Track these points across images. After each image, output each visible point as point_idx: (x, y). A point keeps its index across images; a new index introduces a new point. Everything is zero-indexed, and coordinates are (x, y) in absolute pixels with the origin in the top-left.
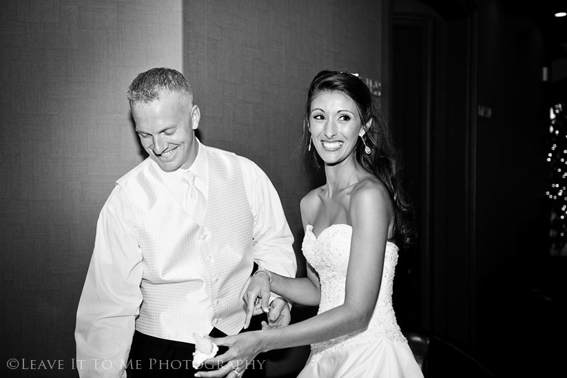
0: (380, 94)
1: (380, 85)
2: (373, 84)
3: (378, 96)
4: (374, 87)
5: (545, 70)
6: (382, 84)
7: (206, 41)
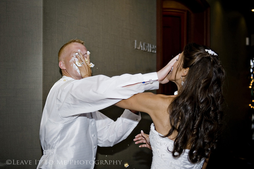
0: (155, 52)
1: (156, 47)
2: (152, 46)
3: (154, 53)
4: (152, 48)
5: (247, 40)
6: (157, 47)
7: (56, 23)
